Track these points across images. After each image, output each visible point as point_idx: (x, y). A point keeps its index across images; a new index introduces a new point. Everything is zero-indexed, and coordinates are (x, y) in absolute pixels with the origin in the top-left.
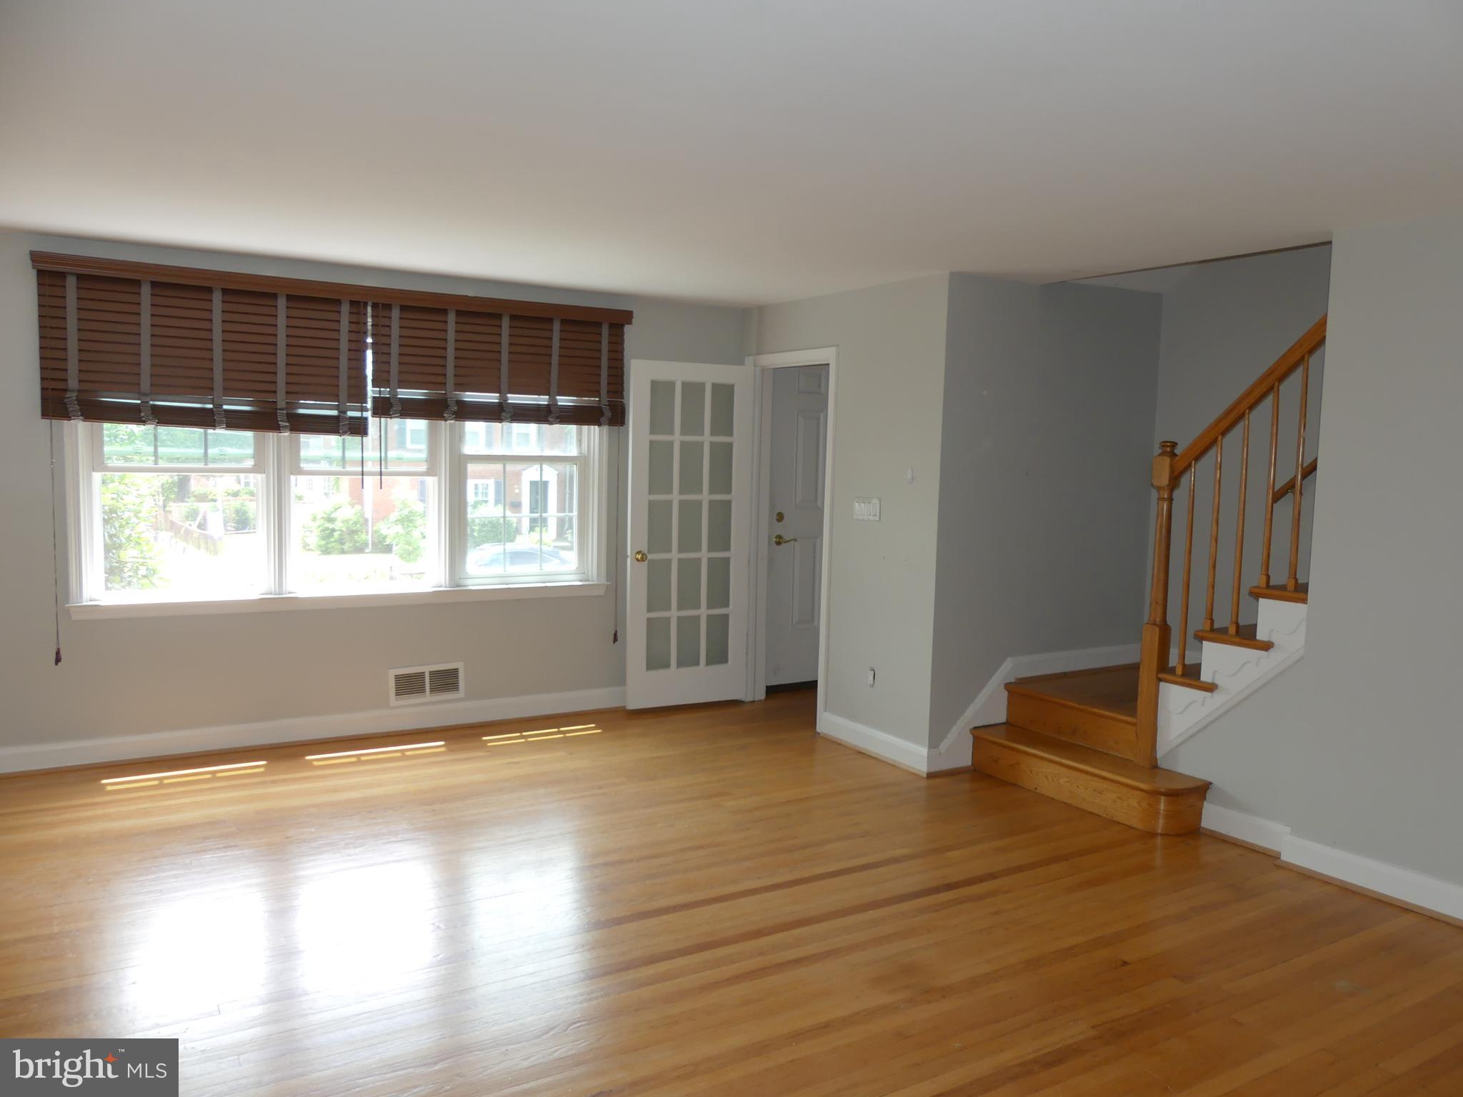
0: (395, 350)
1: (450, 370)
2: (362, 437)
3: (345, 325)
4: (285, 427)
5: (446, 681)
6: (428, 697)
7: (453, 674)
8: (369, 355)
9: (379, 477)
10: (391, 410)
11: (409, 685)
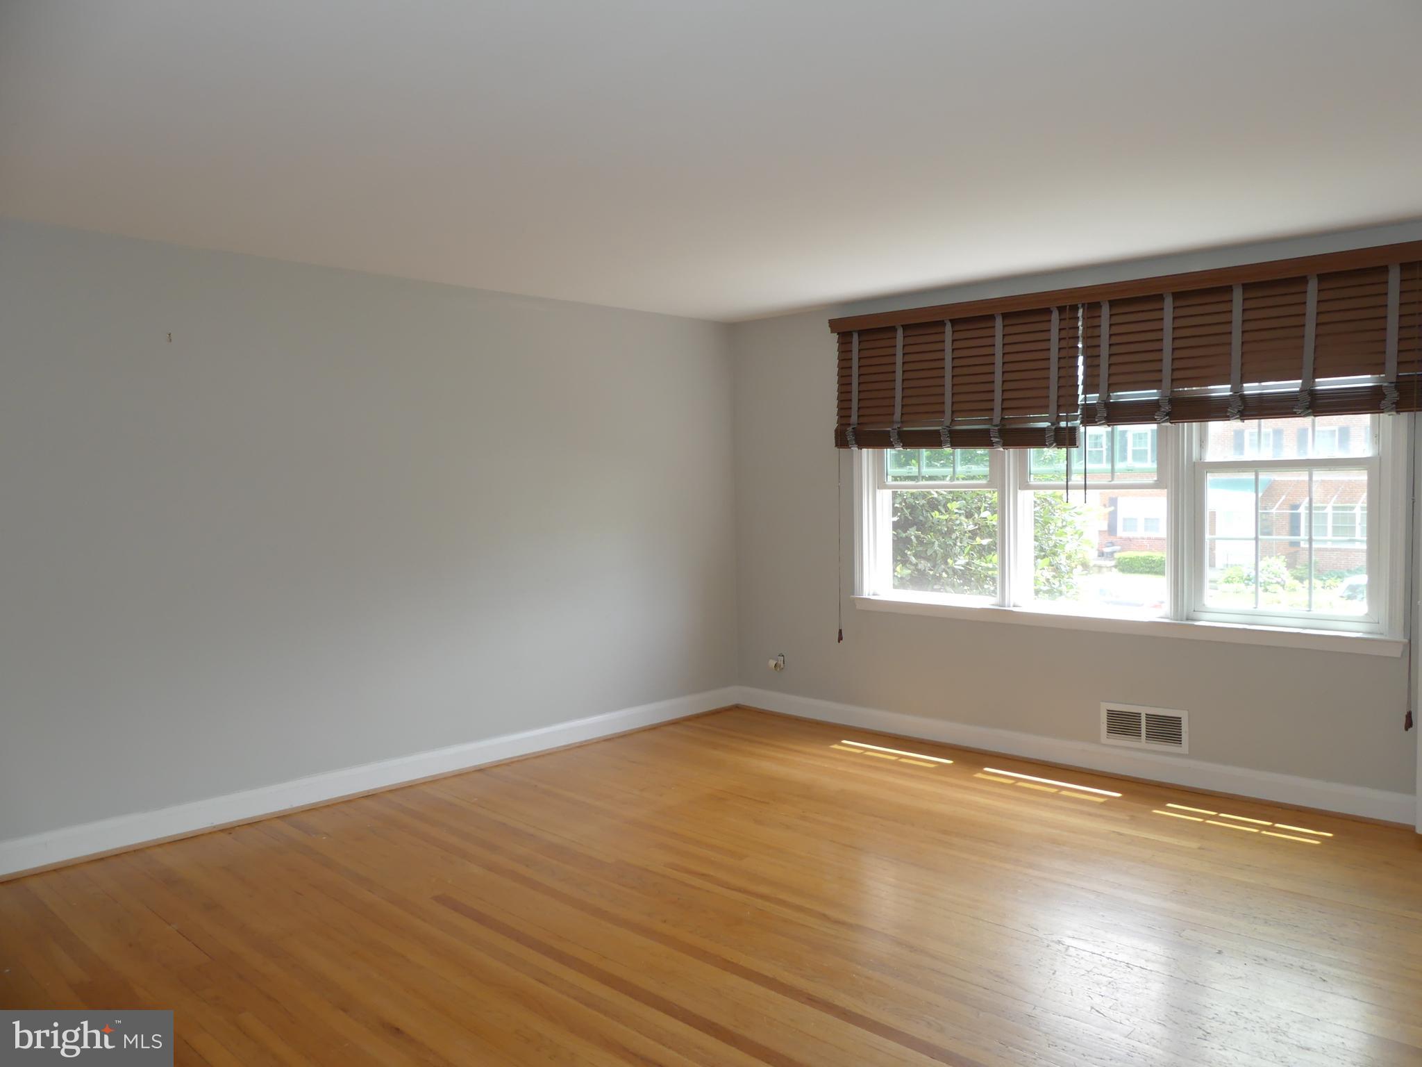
0: (1104, 351)
1: (1167, 365)
2: (1067, 448)
3: (1054, 335)
4: (997, 442)
5: (1166, 729)
6: (1143, 743)
7: (1176, 722)
8: (1081, 359)
9: (1083, 491)
10: (1097, 417)
11: (1122, 724)
